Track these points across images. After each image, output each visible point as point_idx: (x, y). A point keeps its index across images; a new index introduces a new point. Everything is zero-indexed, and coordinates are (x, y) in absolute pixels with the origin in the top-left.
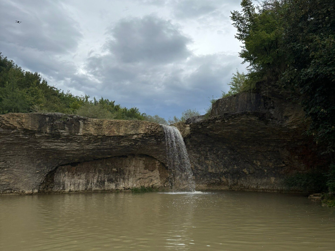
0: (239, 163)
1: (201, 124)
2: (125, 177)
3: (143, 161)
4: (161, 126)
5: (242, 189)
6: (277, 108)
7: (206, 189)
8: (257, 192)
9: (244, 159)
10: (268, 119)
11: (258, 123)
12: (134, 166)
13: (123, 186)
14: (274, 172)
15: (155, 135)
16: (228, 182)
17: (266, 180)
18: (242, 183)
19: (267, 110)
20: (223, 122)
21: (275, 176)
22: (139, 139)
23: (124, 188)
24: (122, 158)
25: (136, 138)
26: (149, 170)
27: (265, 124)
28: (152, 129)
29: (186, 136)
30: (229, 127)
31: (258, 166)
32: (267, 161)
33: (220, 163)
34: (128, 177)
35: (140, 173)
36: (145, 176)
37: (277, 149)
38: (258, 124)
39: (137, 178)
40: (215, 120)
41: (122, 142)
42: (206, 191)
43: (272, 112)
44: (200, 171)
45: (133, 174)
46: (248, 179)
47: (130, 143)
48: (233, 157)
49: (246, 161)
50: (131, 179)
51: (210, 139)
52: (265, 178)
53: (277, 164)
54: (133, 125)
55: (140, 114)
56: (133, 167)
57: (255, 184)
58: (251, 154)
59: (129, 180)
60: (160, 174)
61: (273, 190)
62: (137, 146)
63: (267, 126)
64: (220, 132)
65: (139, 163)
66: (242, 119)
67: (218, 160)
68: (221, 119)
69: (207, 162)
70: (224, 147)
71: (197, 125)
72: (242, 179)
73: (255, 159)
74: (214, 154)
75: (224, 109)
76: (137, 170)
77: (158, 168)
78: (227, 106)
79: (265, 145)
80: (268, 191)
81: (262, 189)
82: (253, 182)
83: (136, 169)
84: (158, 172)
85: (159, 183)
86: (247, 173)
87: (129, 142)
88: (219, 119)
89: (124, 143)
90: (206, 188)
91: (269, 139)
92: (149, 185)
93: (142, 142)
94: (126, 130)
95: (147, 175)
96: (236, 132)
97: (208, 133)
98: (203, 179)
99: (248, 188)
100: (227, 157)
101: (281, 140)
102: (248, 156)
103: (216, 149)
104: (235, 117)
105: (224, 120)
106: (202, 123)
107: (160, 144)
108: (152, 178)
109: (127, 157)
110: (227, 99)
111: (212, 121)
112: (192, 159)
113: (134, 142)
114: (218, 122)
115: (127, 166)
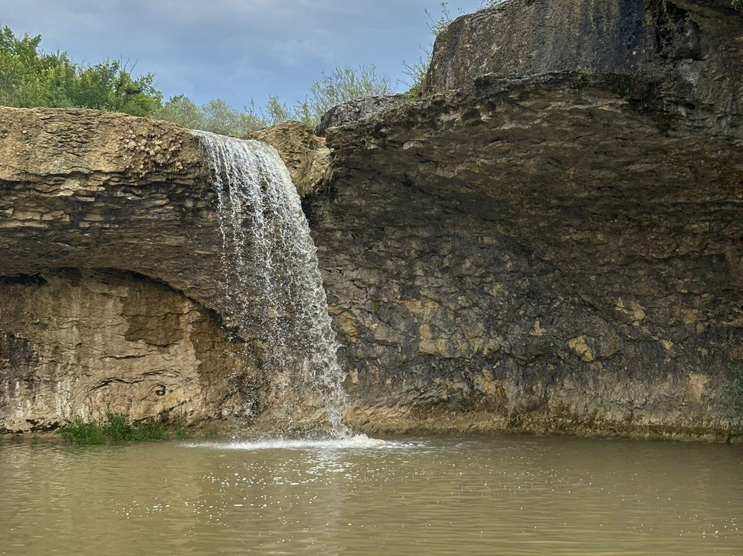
0: (556, 309)
1: (376, 130)
2: (37, 373)
3: (122, 300)
4: (196, 140)
5: (563, 427)
6: (715, 56)
7: (405, 428)
8: (627, 437)
9: (575, 294)
10: (672, 108)
11: (628, 127)
12: (78, 325)
13: (29, 416)
14: (705, 352)
15: (169, 182)
16: (505, 397)
17: (666, 386)
18: (566, 402)
19: (671, 66)
20: (471, 121)
21: (707, 367)
22: (92, 200)
23: (32, 422)
24: (19, 286)
25: (76, 194)
26: (149, 344)
27: (656, 131)
28: (152, 153)
29: (315, 188)
30: (499, 144)
31: (636, 324)
32: (672, 304)
33: (472, 314)
34: (52, 373)
35: (105, 355)
36: (131, 369)
37: (718, 246)
38: (627, 131)
39: (92, 379)
40: (438, 114)
41: (10, 211)
42: (408, 434)
43: (691, 74)
44: (379, 349)
45: (72, 360)
46: (591, 384)
47: (47, 217)
48: (524, 284)
49: (585, 304)
50: (64, 385)
51: (424, 201)
52: (665, 379)
53: (720, 317)
54: (59, 132)
55: (158, 98)
56: (75, 329)
57: (623, 405)
58: (606, 269)
59: (53, 390)
60: (199, 362)
61: (700, 431)
62: (84, 230)
63: (666, 142)
64: (461, 168)
65: (103, 312)
66: (554, 104)
67: (461, 299)
68: (464, 106)
69: (415, 307)
70: (486, 240)
71: (361, 134)
72: (566, 381)
73: (621, 294)
74: (445, 270)
75: (480, 61)
76: (92, 342)
77: (193, 335)
78: (495, 48)
79: (663, 230)
80: (674, 434)
81: (653, 428)
82: (613, 397)
83: (86, 339)
84: (192, 351)
85: (195, 401)
86: (588, 354)
87: (42, 214)
88: (455, 109)
89: (20, 216)
90: (406, 424)
91: (681, 200)
92: (148, 410)
93: (106, 212)
94: (26, 156)
95: (140, 367)
96: (531, 167)
97: (411, 173)
98: (393, 385)
99: (590, 424)
100: (499, 286)
101: (734, 204)
102: (593, 278)
103: (452, 251)
104: (521, 99)
105: (475, 113)
106: (379, 126)
107: (192, 223)
108: (164, 379)
109: (42, 282)
110: (498, 16)
111: (424, 116)
112: (347, 295)
113: (69, 210)
114: (451, 123)
115: (46, 326)
